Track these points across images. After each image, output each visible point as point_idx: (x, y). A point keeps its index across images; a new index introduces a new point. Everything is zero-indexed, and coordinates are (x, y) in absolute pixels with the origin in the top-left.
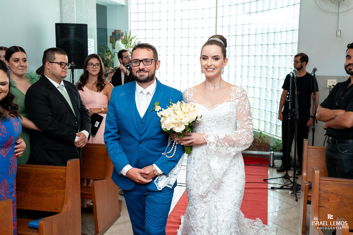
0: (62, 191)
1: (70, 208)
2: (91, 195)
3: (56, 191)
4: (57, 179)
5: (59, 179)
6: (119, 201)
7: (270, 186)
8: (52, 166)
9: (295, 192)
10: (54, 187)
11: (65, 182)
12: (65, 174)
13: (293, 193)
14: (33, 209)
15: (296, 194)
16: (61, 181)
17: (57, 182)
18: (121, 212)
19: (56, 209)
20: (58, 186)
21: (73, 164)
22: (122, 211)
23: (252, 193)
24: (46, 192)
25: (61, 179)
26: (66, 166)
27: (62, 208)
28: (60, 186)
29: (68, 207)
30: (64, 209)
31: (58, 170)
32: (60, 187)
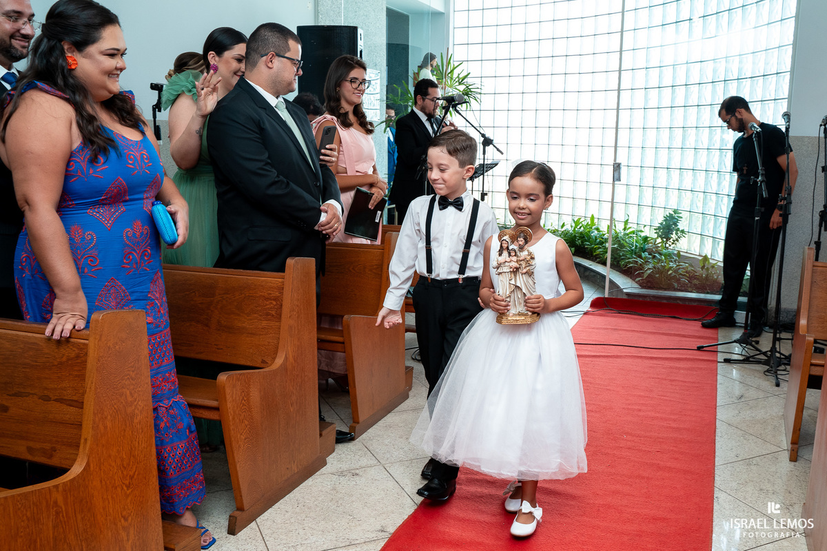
0: (277, 324)
1: (291, 359)
2: (343, 345)
3: (264, 323)
4: (267, 299)
5: (271, 300)
6: (407, 368)
7: (721, 357)
8: (258, 272)
9: (773, 369)
10: (261, 316)
11: (282, 305)
12: (281, 289)
13: (768, 371)
14: (218, 360)
15: (776, 372)
16: (274, 303)
17: (267, 305)
18: (410, 389)
19: (263, 362)
20: (268, 314)
21: (300, 268)
22: (413, 389)
23: (683, 369)
24: (244, 325)
25: (276, 299)
26: (284, 272)
27: (274, 359)
28: (273, 313)
29: (286, 358)
30: (279, 361)
31: (267, 279)
32: (273, 316)
